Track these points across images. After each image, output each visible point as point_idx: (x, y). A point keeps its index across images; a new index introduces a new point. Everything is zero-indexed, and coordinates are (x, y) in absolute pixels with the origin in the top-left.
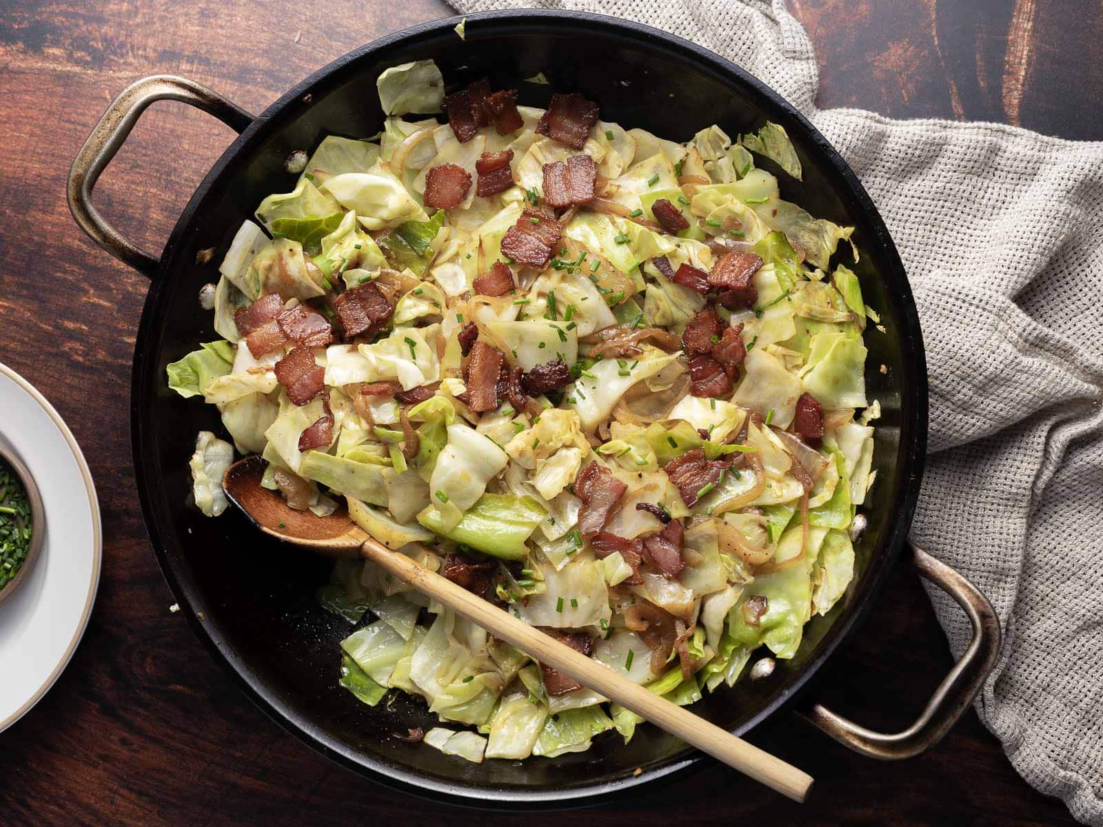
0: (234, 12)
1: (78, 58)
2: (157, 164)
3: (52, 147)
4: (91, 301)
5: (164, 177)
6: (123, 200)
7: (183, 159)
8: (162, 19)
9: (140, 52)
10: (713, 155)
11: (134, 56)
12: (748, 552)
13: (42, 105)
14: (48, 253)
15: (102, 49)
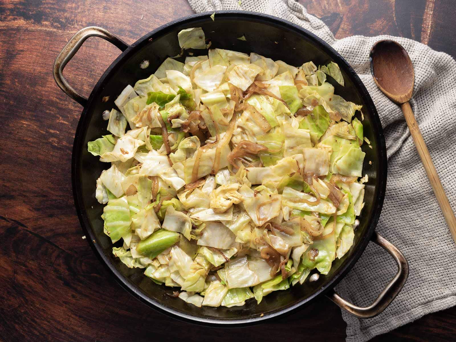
0: (117, 8)
1: (55, 25)
2: (87, 68)
3: (45, 61)
4: (61, 122)
5: (89, 72)
6: (73, 82)
7: (97, 66)
8: (89, 10)
9: (80, 23)
10: (309, 73)
11: (78, 25)
12: (312, 231)
13: (41, 44)
14: (43, 103)
15: (65, 22)
